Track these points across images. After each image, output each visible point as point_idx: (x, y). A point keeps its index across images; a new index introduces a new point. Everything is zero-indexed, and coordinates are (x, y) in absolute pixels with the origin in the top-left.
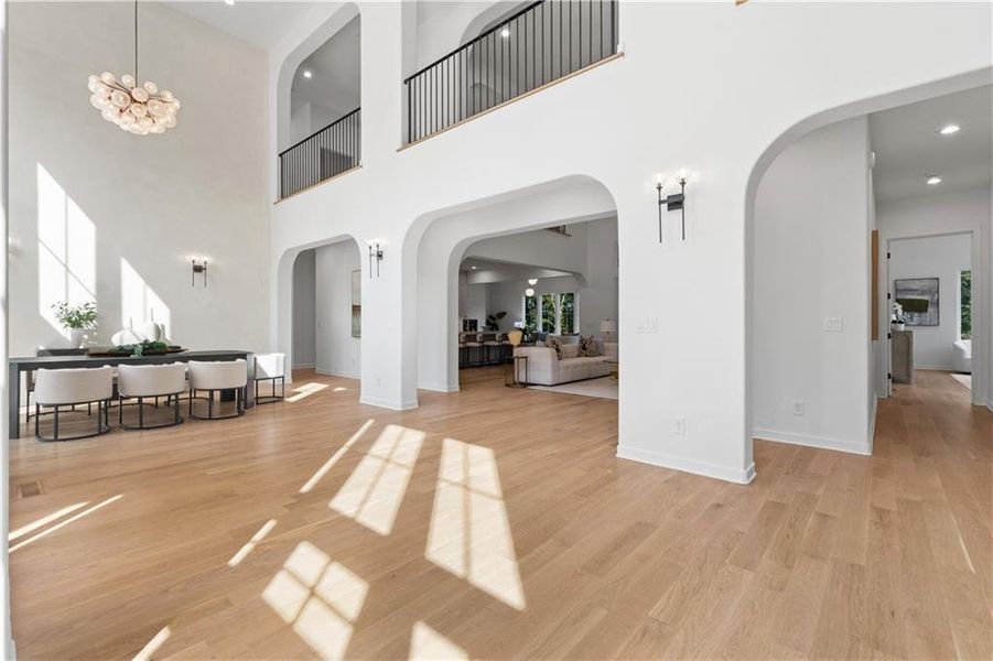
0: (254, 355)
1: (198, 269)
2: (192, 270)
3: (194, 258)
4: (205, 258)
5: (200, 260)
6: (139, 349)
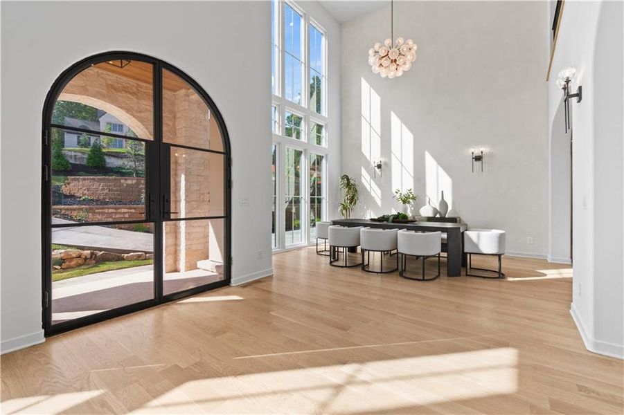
1: (478, 158)
2: (472, 159)
3: (473, 150)
4: (482, 149)
5: (478, 151)
6: (391, 218)
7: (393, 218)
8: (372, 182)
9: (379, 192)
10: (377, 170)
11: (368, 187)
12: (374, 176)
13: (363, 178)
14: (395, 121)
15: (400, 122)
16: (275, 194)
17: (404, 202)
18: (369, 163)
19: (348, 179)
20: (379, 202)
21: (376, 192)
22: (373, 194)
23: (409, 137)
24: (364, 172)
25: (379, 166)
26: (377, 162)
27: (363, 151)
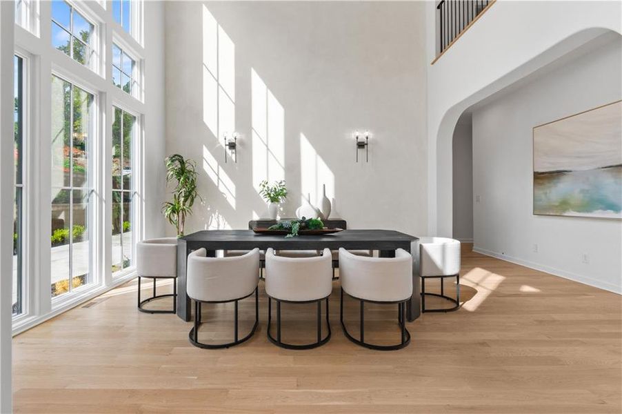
0: (419, 243)
1: (361, 145)
2: (356, 146)
3: (357, 134)
4: (367, 134)
5: (362, 135)
6: (296, 227)
7: (301, 228)
8: (221, 171)
9: (232, 187)
10: (229, 152)
11: (214, 178)
12: (223, 161)
13: (204, 162)
14: (258, 85)
15: (265, 87)
16: (20, 180)
17: (274, 200)
18: (216, 140)
19: (182, 162)
20: (232, 202)
21: (227, 187)
22: (222, 189)
23: (277, 112)
24: (206, 153)
25: (232, 146)
26: (231, 138)
27: (205, 120)
